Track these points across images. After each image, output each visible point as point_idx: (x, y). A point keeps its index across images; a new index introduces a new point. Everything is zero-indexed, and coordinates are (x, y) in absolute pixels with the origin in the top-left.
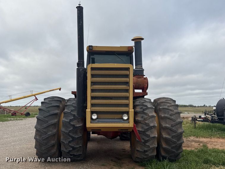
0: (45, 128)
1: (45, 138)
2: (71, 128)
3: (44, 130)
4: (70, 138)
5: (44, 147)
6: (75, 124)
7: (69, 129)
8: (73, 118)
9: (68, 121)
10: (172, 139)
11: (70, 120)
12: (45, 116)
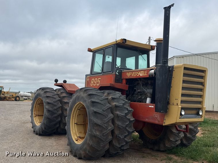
0: (106, 123)
1: (107, 133)
2: (128, 122)
3: (105, 125)
4: (127, 132)
5: (102, 143)
6: (130, 118)
7: (126, 123)
8: (127, 112)
9: (124, 115)
10: (194, 129)
11: (125, 113)
12: (104, 110)
